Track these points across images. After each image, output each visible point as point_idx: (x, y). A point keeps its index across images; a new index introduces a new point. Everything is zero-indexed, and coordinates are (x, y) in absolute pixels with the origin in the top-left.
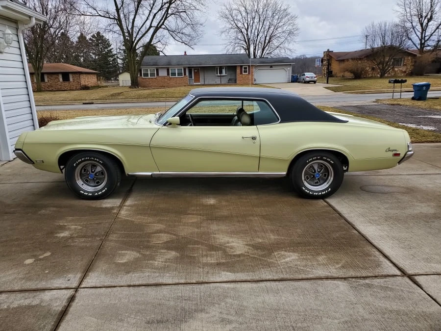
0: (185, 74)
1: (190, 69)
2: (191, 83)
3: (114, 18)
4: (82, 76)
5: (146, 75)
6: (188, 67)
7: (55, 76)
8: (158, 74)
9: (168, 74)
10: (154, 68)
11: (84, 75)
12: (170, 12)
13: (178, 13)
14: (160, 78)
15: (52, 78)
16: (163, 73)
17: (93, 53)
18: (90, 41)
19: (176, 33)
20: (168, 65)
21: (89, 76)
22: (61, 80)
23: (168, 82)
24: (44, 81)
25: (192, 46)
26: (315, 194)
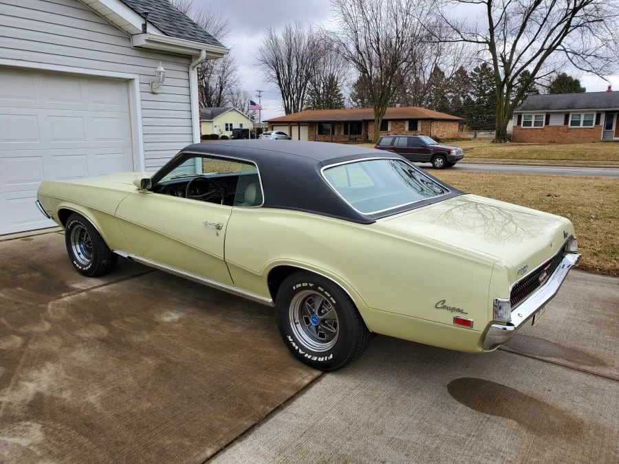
0: (598, 122)
1: (609, 115)
2: (608, 138)
3: (487, 42)
4: (434, 124)
5: (528, 123)
6: (607, 112)
7: (401, 123)
8: (547, 123)
9: (566, 123)
10: (543, 113)
11: (439, 123)
12: (573, 23)
13: (587, 24)
14: (551, 128)
15: (397, 126)
16: (557, 121)
17: (472, 93)
18: (472, 77)
19: (584, 56)
20: (569, 108)
21: (447, 124)
22: (407, 128)
23: (564, 134)
24: (387, 129)
25: (605, 77)
26: (306, 355)
